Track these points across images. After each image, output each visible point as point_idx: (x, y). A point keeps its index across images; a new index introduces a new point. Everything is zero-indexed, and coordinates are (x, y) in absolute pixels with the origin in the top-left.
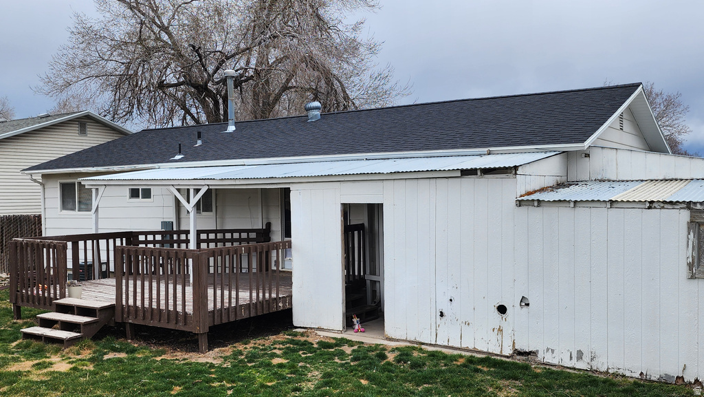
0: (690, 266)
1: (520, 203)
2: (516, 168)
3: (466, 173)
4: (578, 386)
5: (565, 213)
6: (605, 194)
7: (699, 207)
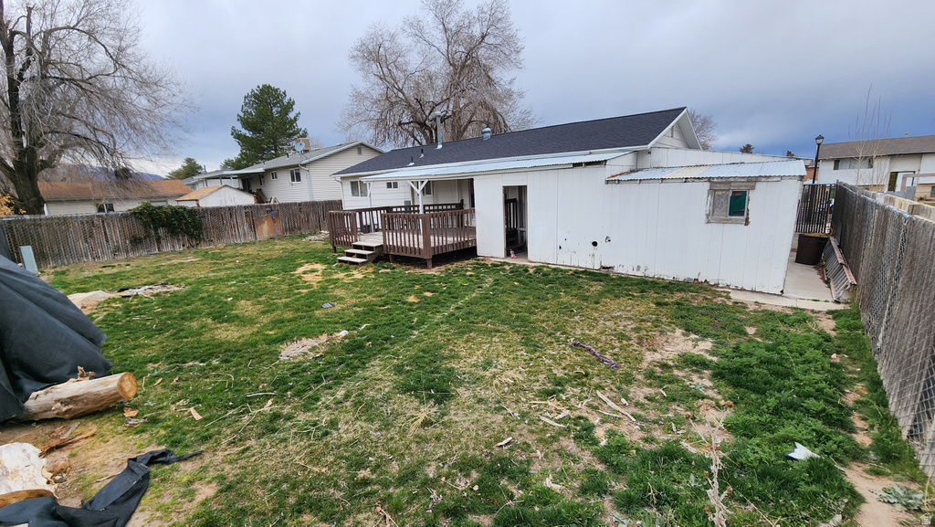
0: (708, 216)
1: (607, 182)
2: (606, 161)
3: (575, 165)
4: (636, 285)
5: (634, 186)
6: (658, 174)
7: (715, 180)
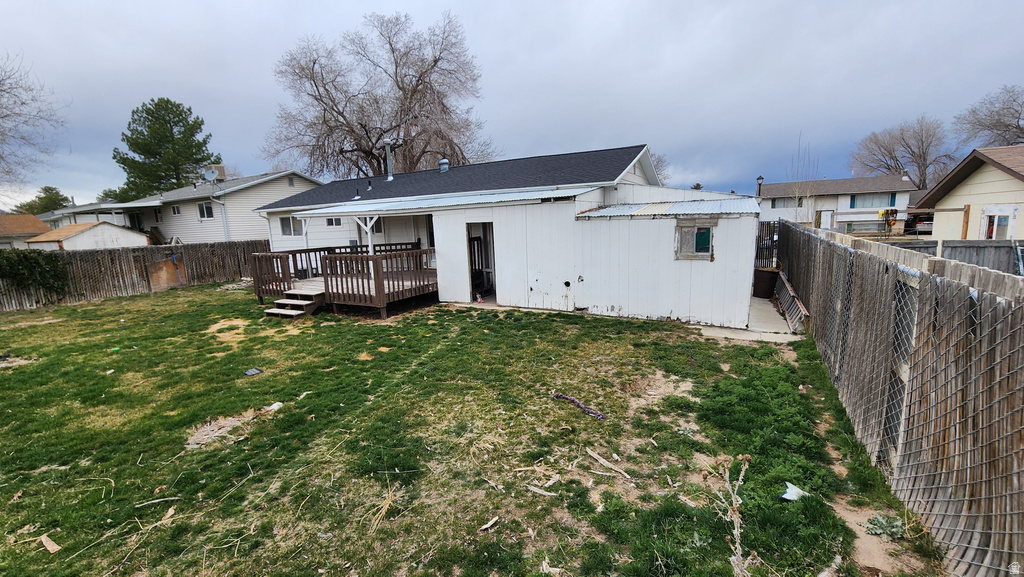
0: (676, 252)
1: (578, 218)
2: (575, 196)
3: (544, 200)
4: (612, 326)
5: (604, 223)
6: (627, 211)
7: (681, 217)
